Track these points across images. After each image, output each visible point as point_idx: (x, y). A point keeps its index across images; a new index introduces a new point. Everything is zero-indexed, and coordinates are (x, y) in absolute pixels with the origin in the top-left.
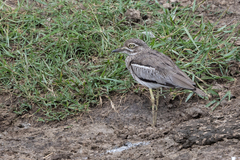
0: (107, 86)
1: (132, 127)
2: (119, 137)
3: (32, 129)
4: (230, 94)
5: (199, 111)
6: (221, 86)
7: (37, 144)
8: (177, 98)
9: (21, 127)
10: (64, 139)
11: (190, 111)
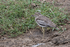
0: (29, 27)
1: (37, 39)
2: (33, 42)
3: (7, 40)
4: (66, 29)
5: (57, 34)
6: (62, 26)
7: (9, 44)
8: (49, 30)
9: (3, 39)
10: (17, 43)
11: (54, 34)
